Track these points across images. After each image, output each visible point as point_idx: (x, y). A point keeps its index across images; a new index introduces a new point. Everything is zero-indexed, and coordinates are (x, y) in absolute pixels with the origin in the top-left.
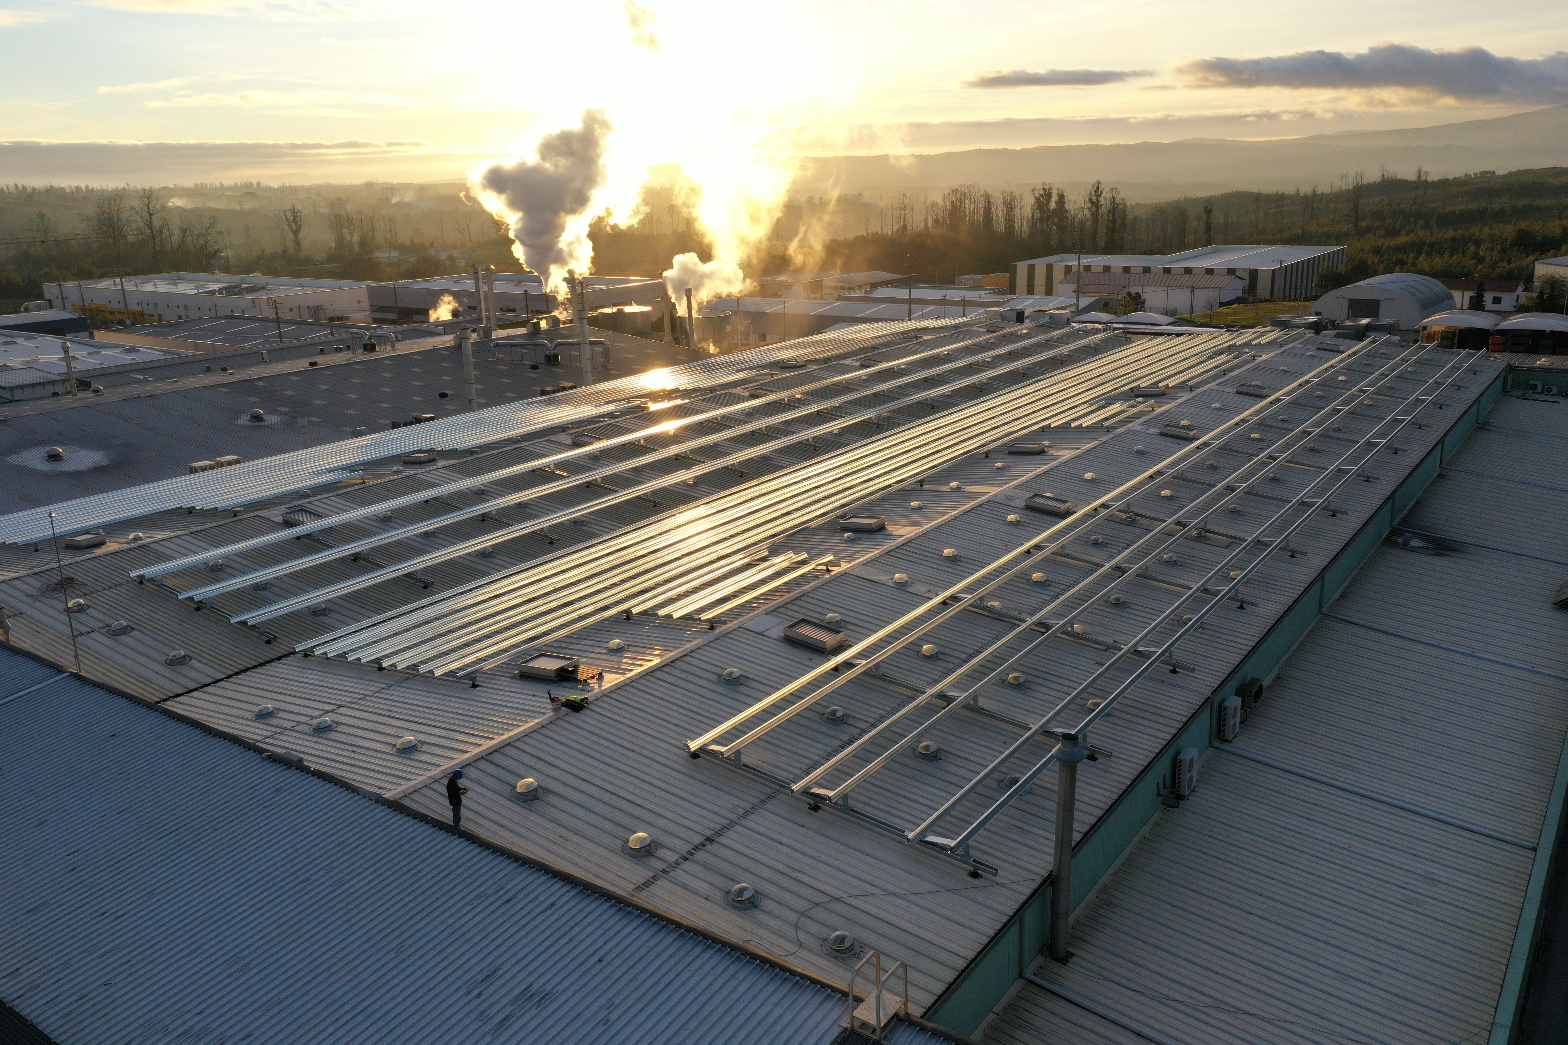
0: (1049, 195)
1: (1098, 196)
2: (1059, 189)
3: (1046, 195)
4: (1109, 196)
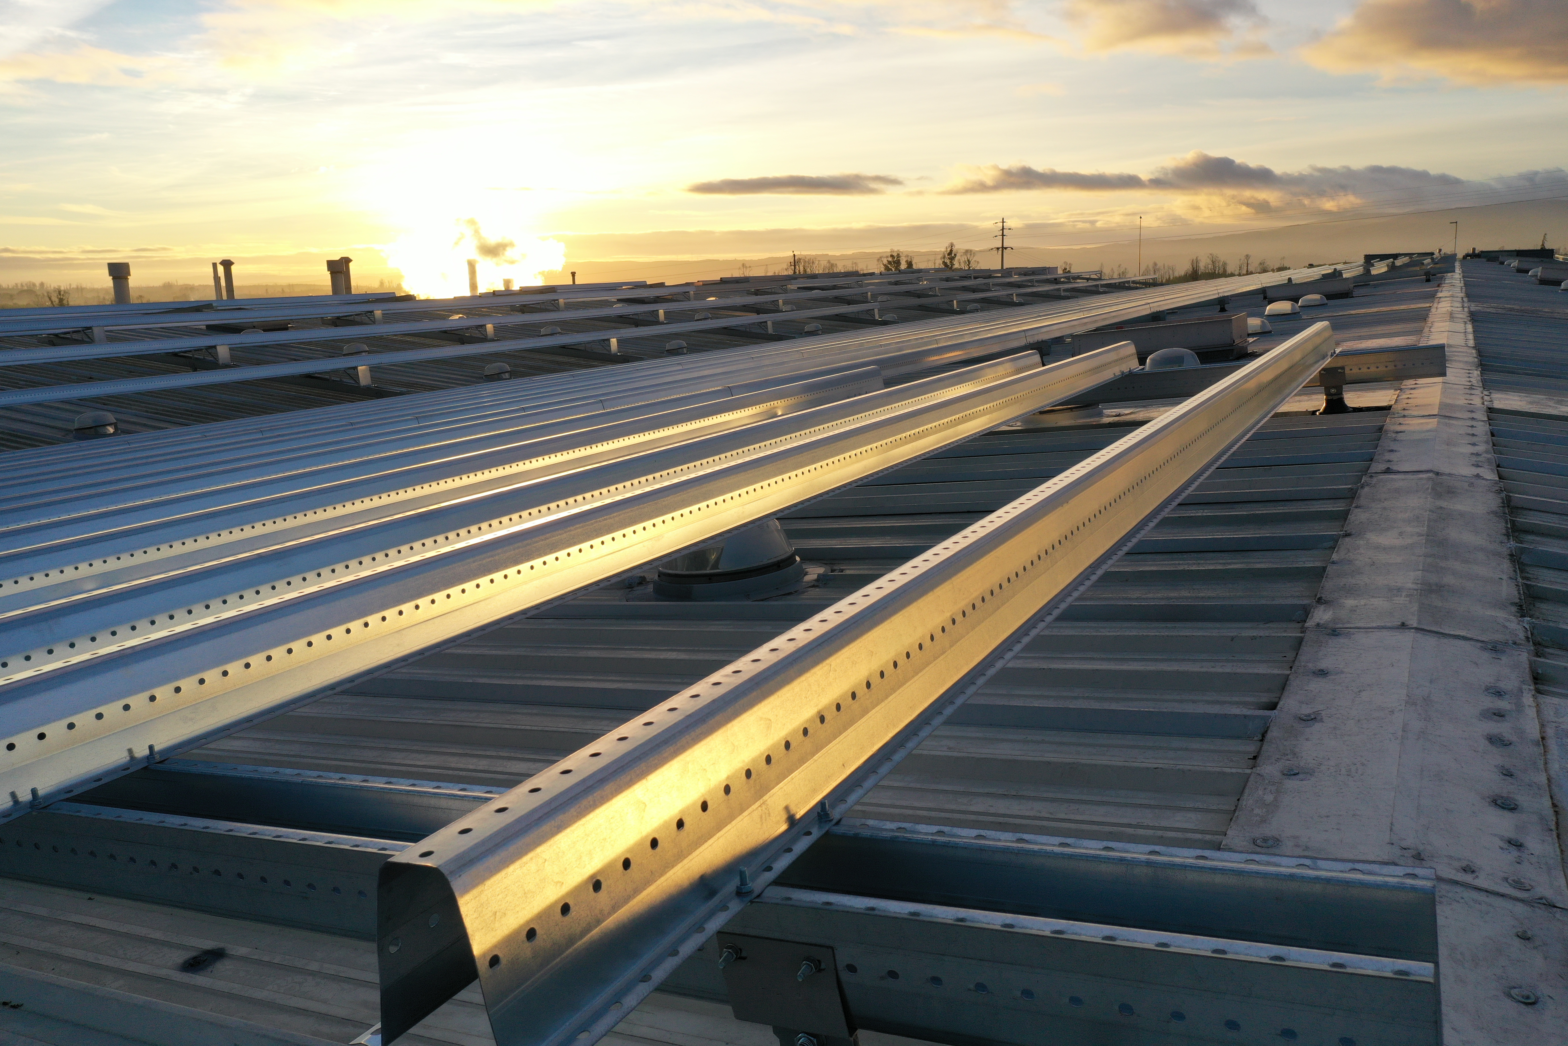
0: (898, 263)
1: (952, 259)
2: (907, 256)
3: (894, 262)
4: (964, 258)
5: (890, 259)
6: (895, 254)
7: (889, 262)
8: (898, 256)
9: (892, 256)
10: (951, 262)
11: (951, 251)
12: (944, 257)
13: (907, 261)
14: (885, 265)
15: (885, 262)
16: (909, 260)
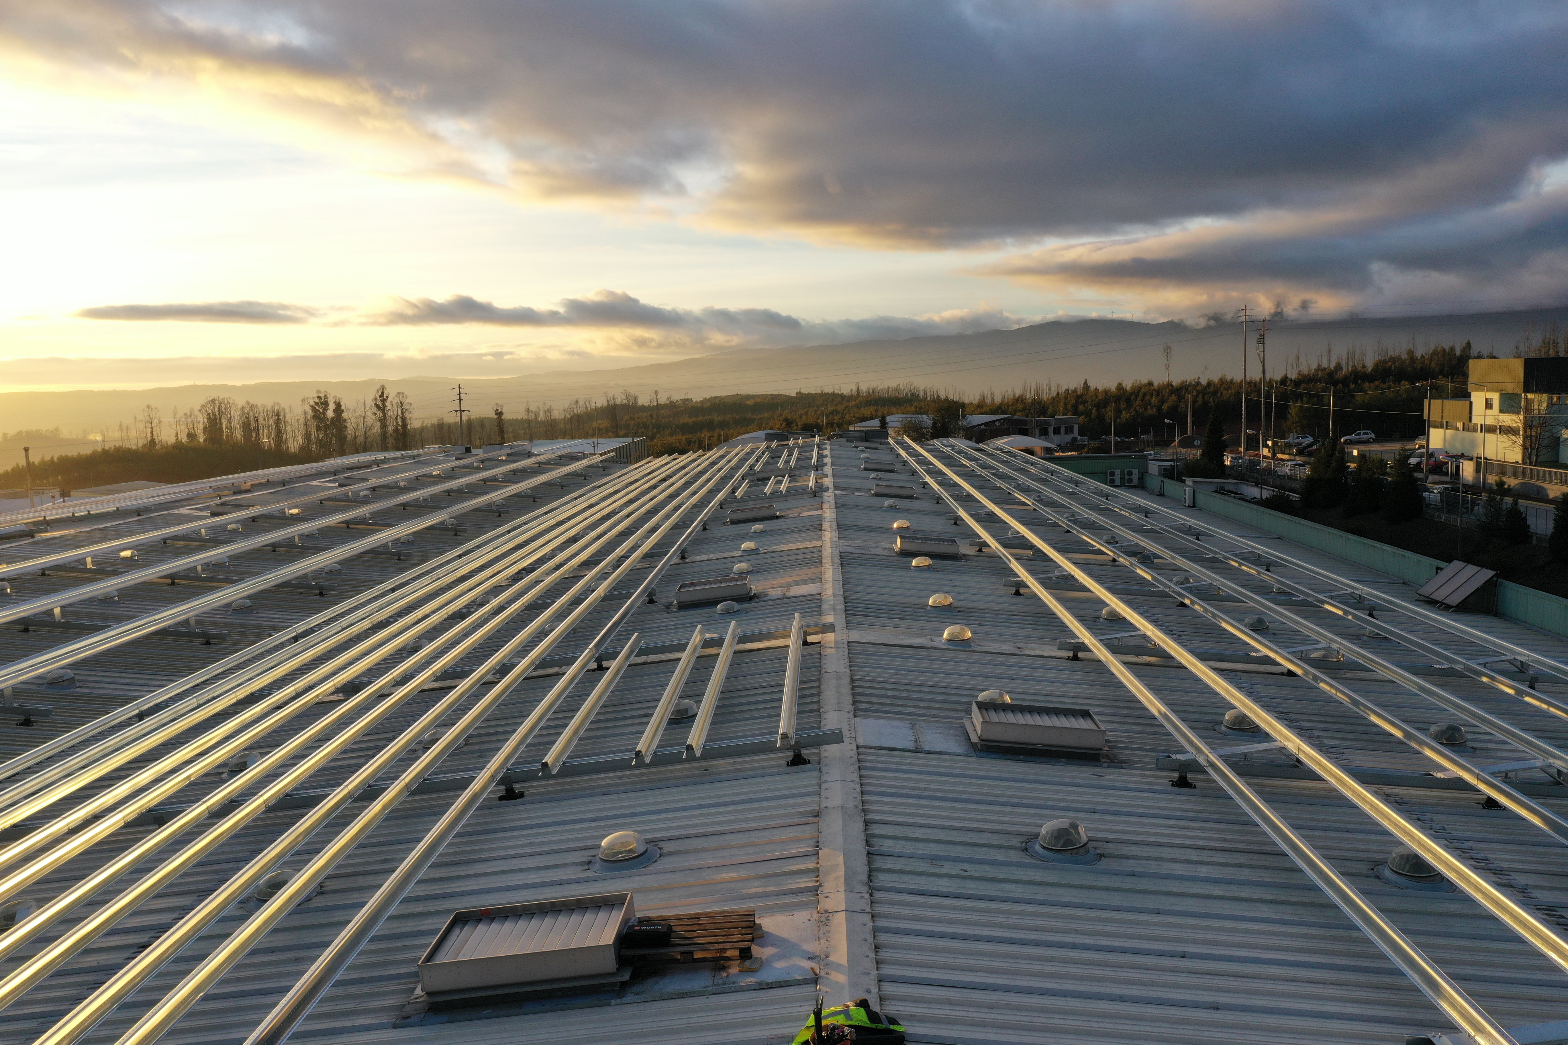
0: (325, 404)
1: (384, 400)
2: (334, 396)
3: (321, 403)
4: (397, 400)
5: (317, 400)
6: (322, 395)
7: (317, 404)
8: (326, 397)
9: (319, 397)
10: (383, 404)
11: (383, 393)
12: (376, 399)
13: (335, 402)
14: (312, 407)
15: (312, 403)
16: (337, 401)
